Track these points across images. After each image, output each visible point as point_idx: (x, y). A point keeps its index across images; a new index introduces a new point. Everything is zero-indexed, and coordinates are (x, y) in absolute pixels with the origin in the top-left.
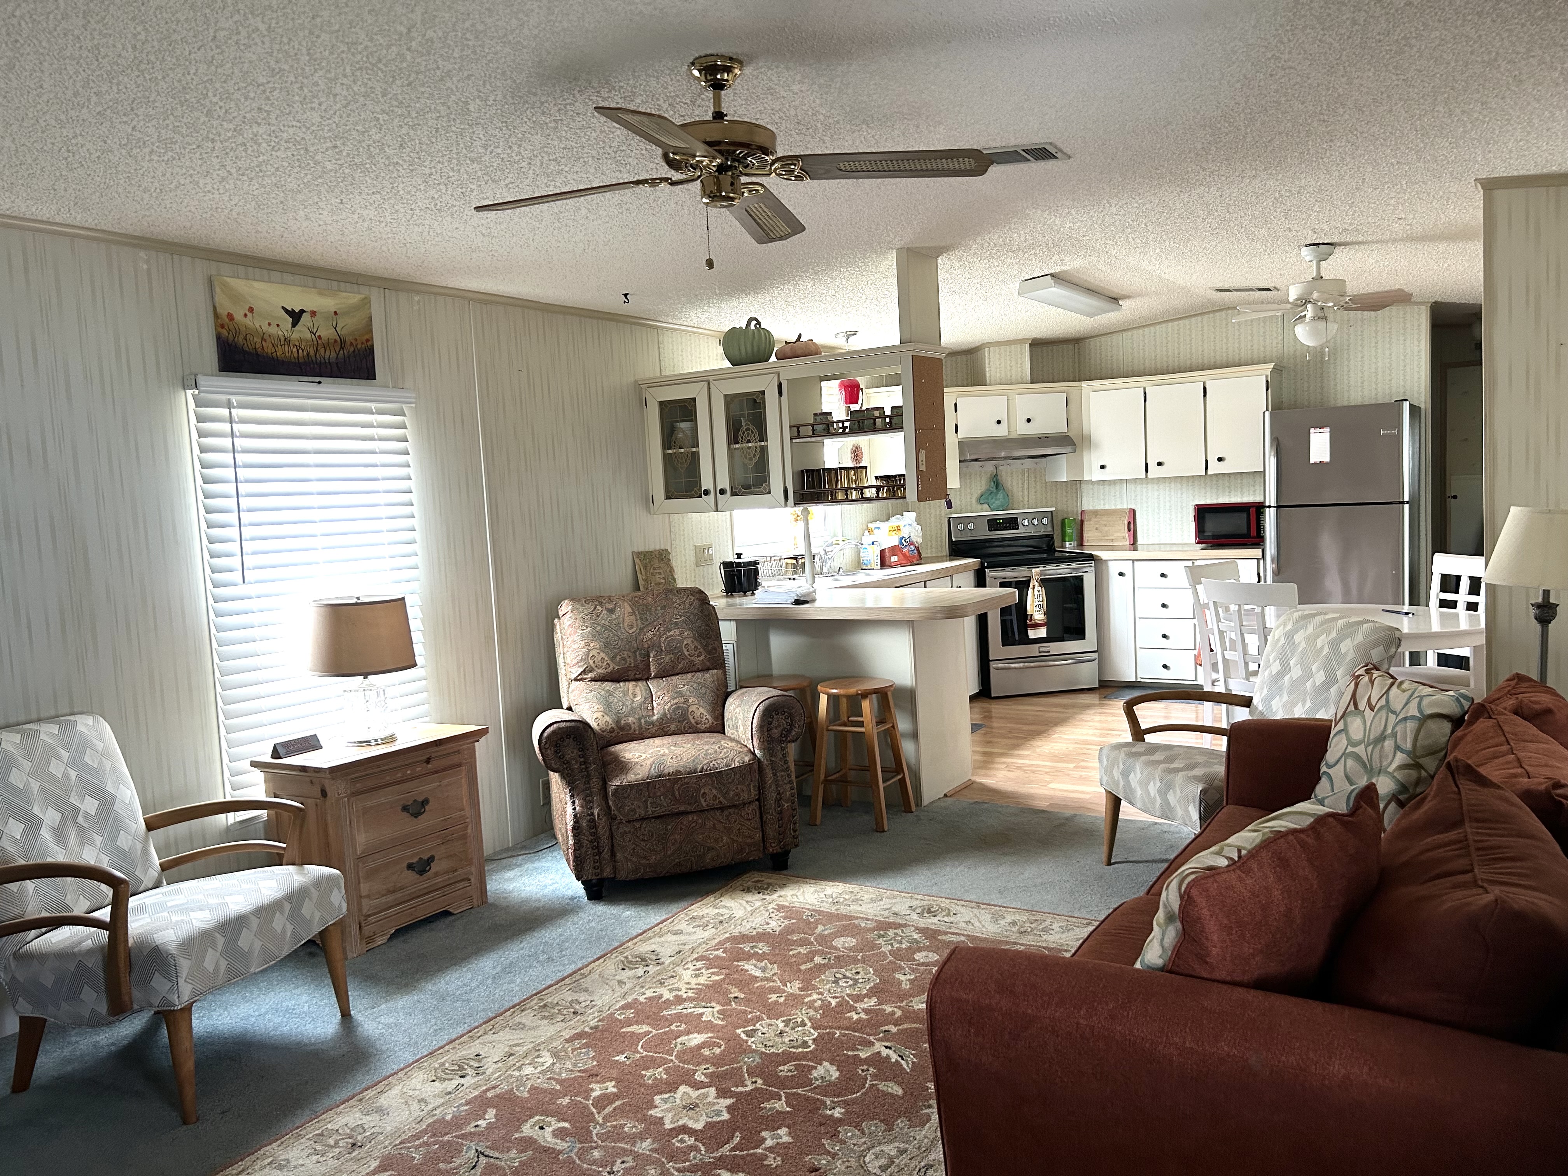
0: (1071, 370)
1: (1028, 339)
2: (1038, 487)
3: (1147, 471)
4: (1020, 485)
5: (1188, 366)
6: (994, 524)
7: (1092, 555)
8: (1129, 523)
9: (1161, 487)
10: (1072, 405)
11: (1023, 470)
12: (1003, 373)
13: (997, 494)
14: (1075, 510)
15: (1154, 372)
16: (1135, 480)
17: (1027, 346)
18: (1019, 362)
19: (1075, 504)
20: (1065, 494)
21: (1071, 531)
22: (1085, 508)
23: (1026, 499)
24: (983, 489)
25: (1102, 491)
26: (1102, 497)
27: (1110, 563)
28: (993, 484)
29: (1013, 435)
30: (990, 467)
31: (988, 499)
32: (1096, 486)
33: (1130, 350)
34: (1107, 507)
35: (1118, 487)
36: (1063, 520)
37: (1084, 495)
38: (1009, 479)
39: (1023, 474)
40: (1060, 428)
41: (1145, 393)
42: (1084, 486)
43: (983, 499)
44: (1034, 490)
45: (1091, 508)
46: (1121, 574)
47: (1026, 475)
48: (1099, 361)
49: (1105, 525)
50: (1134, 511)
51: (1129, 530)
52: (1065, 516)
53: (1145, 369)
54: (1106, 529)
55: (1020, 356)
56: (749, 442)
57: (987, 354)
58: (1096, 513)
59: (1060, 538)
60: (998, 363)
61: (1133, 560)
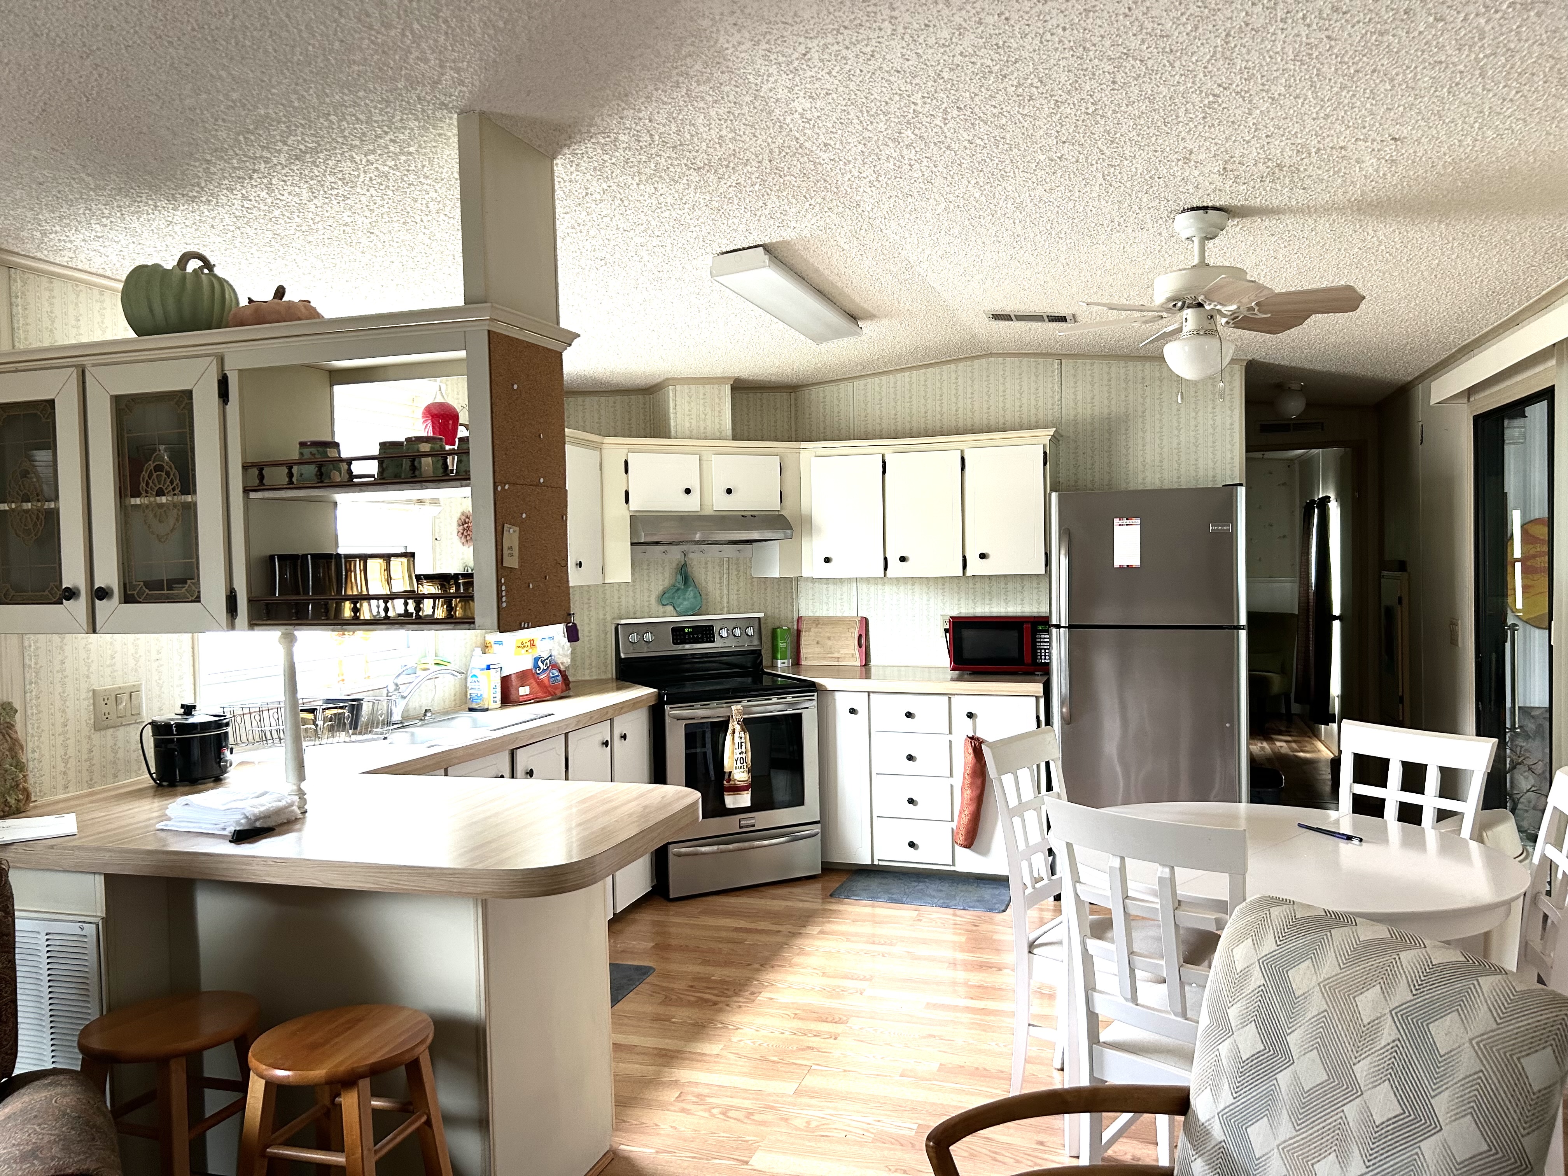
0: (786, 427)
1: (729, 378)
2: (742, 584)
3: (886, 568)
4: (717, 580)
5: (938, 429)
6: (679, 634)
7: (813, 684)
8: (860, 636)
9: (902, 588)
10: (787, 473)
11: (721, 560)
12: (694, 422)
13: (685, 591)
14: (790, 616)
15: (893, 435)
16: (868, 580)
17: (727, 389)
18: (717, 409)
19: (789, 607)
20: (776, 593)
21: (784, 645)
22: (802, 613)
23: (725, 600)
24: (667, 583)
25: (825, 592)
26: (825, 599)
27: (837, 694)
28: (679, 577)
29: (708, 511)
30: (675, 553)
31: (673, 598)
32: (816, 585)
33: (863, 405)
34: (831, 614)
35: (845, 588)
36: (774, 632)
37: (802, 595)
38: (703, 571)
39: (721, 566)
40: (772, 504)
41: (884, 462)
42: (802, 584)
43: (667, 597)
44: (735, 588)
45: (811, 614)
46: (853, 711)
47: (726, 566)
48: (822, 418)
49: (829, 638)
50: (866, 620)
51: (860, 646)
52: (777, 624)
53: (881, 431)
54: (830, 643)
55: (717, 400)
56: (160, 493)
57: (671, 394)
58: (817, 621)
59: (770, 655)
60: (687, 408)
61: (869, 693)
